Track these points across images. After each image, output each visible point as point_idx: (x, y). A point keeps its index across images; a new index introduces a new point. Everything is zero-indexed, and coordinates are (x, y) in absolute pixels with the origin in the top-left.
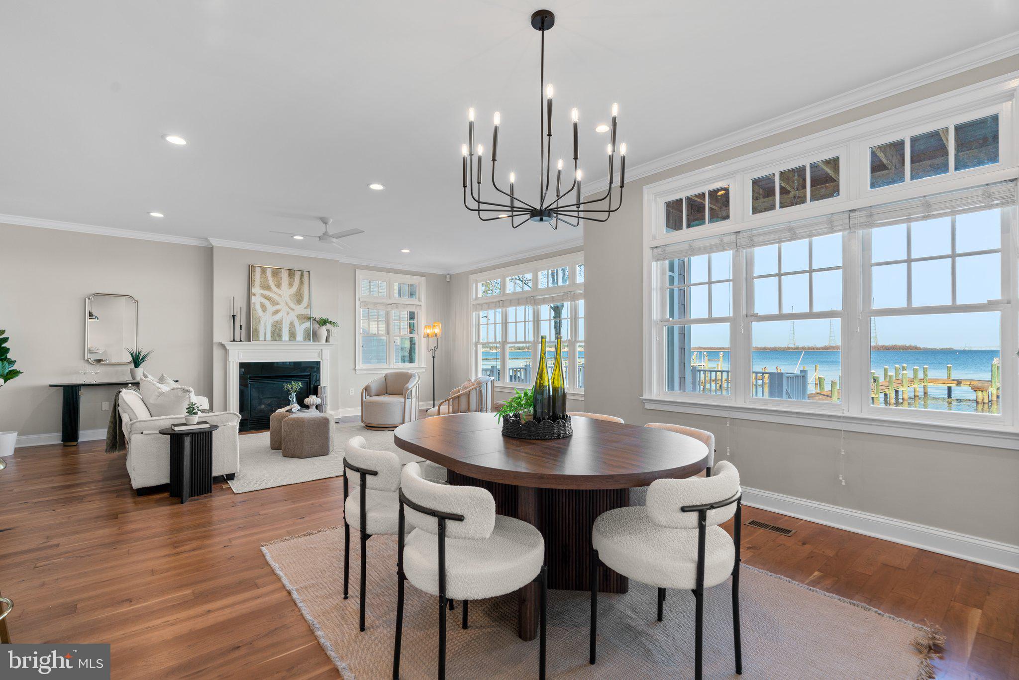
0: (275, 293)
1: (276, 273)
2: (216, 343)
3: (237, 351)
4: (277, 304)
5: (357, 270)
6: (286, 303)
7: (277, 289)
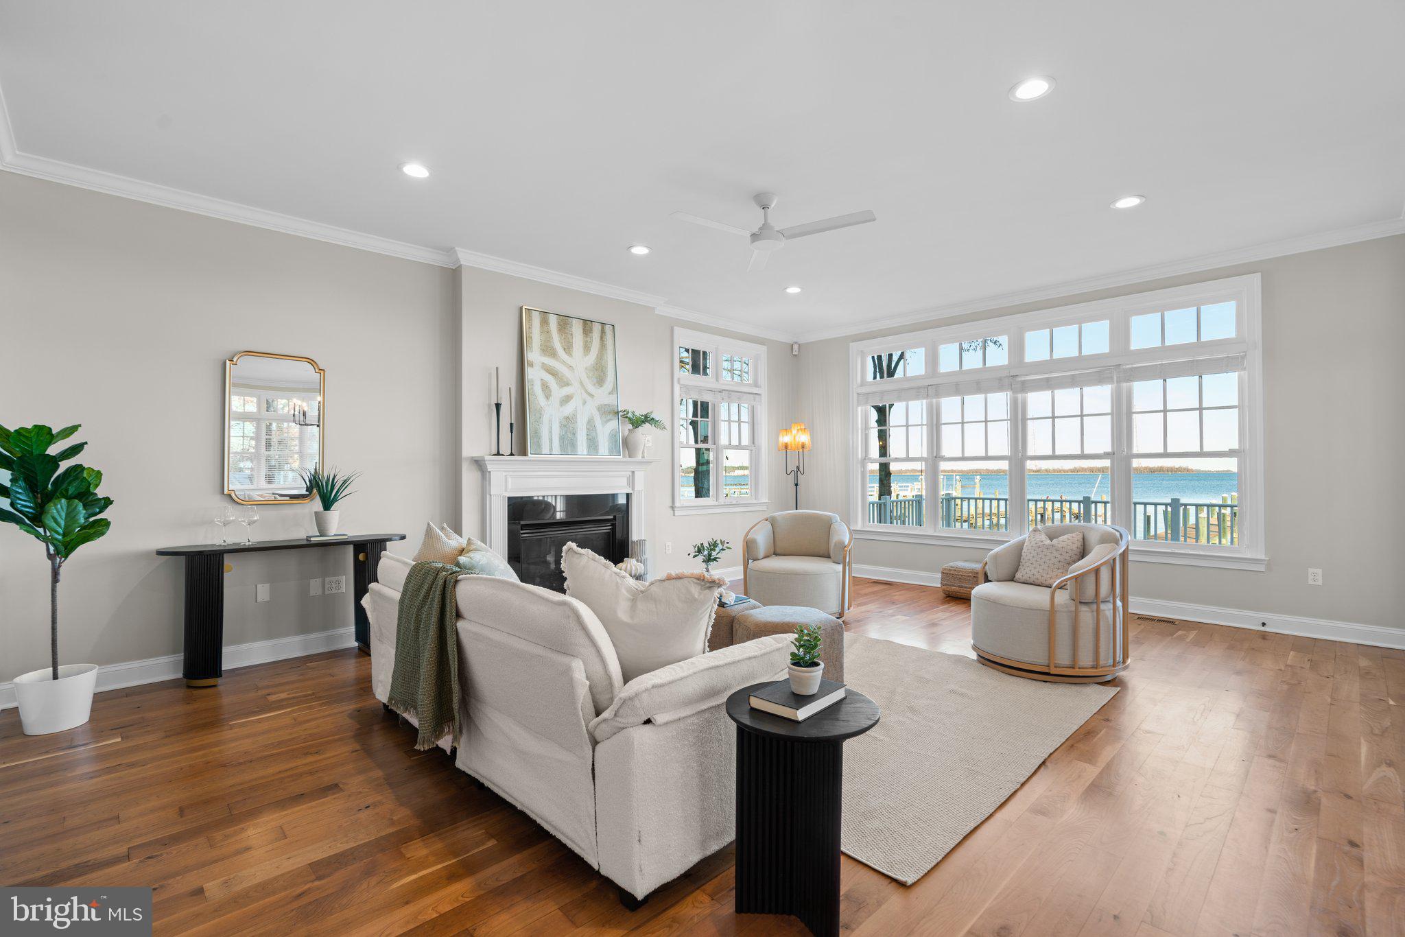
0: (564, 362)
1: (564, 321)
2: (467, 458)
3: (504, 474)
4: (568, 384)
5: (675, 327)
6: (581, 383)
7: (566, 356)
